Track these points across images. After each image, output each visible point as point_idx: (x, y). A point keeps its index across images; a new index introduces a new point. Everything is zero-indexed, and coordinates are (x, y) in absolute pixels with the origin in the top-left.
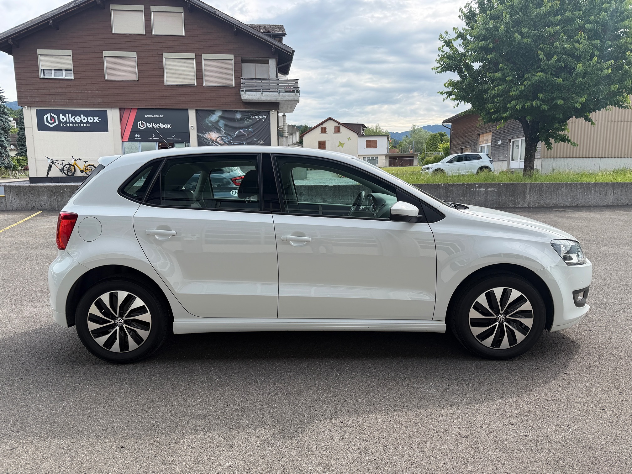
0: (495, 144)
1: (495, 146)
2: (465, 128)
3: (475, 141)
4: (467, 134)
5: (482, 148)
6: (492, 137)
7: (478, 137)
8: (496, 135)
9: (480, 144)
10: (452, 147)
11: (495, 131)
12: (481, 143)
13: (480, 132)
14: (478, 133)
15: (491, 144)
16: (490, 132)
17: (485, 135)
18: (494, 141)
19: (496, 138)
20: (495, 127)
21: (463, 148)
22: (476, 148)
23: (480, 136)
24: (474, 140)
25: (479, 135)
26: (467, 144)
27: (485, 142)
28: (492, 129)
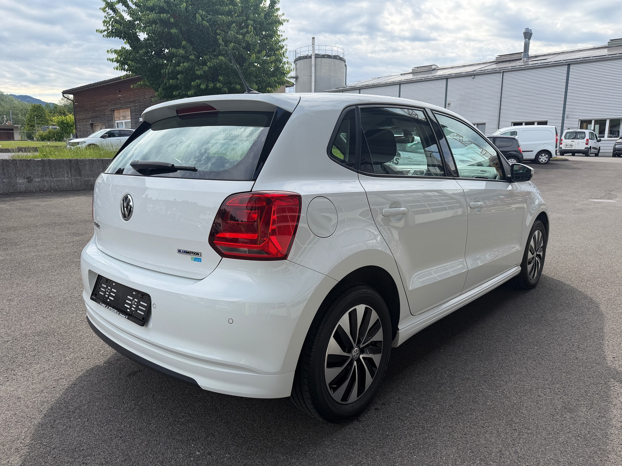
0: (136, 121)
1: (136, 123)
2: (93, 102)
3: (109, 116)
4: (97, 109)
5: (119, 124)
6: (131, 114)
7: (113, 112)
8: (135, 111)
9: (115, 120)
10: (77, 122)
11: (134, 108)
12: (117, 119)
13: (115, 107)
14: (112, 109)
15: (130, 120)
16: (127, 108)
17: (121, 111)
18: (134, 118)
19: (136, 115)
20: (133, 104)
21: (93, 123)
22: (112, 124)
23: (115, 112)
24: (107, 115)
25: (114, 110)
26: (98, 119)
27: (121, 118)
28: (129, 105)
